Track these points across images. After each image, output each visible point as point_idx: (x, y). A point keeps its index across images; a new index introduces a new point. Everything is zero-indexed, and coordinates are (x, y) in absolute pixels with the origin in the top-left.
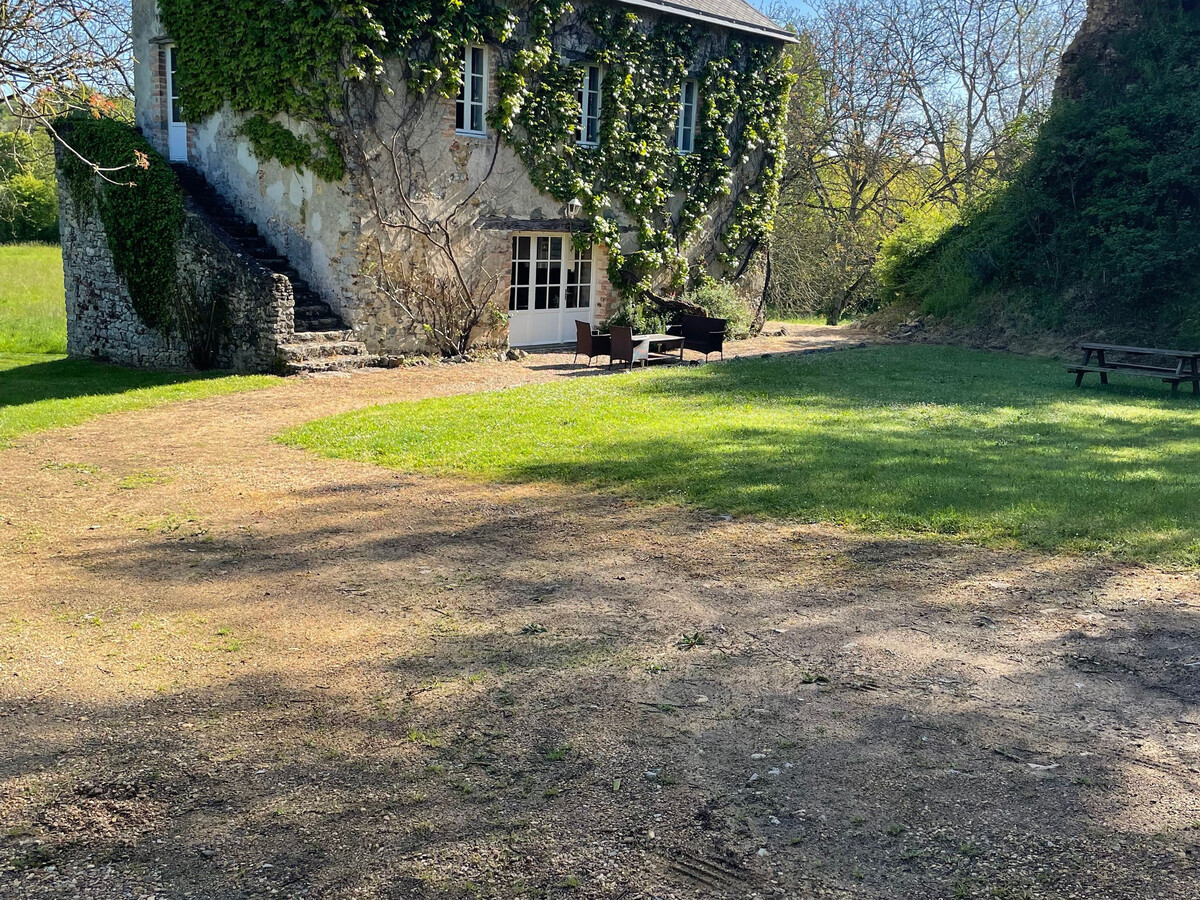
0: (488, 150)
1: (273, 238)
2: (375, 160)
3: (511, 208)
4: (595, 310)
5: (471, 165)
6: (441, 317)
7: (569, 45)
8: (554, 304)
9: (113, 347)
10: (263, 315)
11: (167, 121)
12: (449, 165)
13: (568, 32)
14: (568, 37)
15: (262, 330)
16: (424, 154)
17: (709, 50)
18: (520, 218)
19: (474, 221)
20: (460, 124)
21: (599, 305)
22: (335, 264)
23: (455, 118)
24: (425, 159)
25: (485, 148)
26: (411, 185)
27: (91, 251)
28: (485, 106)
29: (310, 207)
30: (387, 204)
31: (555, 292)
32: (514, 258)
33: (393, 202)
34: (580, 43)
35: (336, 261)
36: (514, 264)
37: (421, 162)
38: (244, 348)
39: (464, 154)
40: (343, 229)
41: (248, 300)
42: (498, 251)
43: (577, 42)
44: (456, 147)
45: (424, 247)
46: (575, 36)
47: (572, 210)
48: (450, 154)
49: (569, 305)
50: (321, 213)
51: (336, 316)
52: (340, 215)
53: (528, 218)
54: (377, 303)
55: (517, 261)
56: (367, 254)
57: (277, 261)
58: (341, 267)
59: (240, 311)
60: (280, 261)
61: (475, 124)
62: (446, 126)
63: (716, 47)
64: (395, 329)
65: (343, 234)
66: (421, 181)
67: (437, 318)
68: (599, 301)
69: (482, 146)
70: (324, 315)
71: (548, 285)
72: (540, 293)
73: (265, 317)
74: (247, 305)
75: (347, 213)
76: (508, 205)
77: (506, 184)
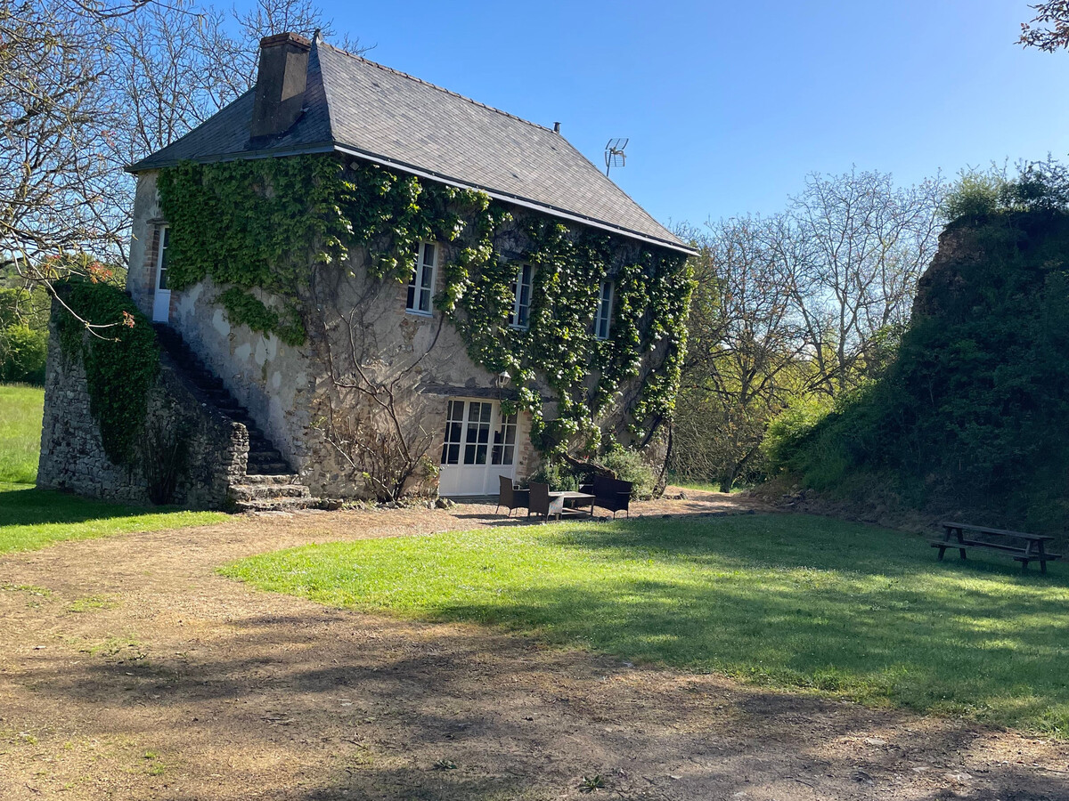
0: (432, 327)
1: (237, 391)
2: (334, 330)
3: (449, 376)
4: (517, 468)
5: (417, 339)
6: (379, 467)
7: (507, 246)
8: (481, 461)
9: (78, 480)
10: (220, 458)
11: (154, 288)
12: (398, 338)
13: (507, 236)
14: (507, 240)
15: (217, 471)
16: (377, 328)
17: (625, 257)
18: (457, 385)
19: (416, 386)
20: (410, 304)
21: (521, 463)
22: (289, 416)
23: (406, 299)
24: (378, 332)
25: (430, 326)
26: (363, 352)
27: (71, 395)
28: (432, 291)
29: (272, 367)
30: (341, 368)
31: (483, 450)
32: (449, 419)
33: (347, 366)
34: (517, 245)
35: (290, 414)
36: (448, 424)
37: (374, 334)
38: (199, 487)
39: (411, 329)
40: (299, 387)
42: (435, 412)
43: (514, 244)
44: (405, 323)
45: (370, 406)
46: (512, 240)
47: (502, 381)
48: (399, 329)
49: (494, 462)
50: (281, 372)
51: (285, 462)
52: (299, 375)
53: (463, 386)
54: (323, 452)
55: (451, 421)
56: (319, 409)
57: (238, 411)
58: (294, 419)
59: (199, 453)
60: (240, 411)
61: (423, 306)
62: (398, 306)
63: (631, 255)
64: (337, 476)
65: (299, 391)
66: (372, 350)
67: (376, 467)
68: (521, 460)
69: (428, 324)
70: (274, 461)
71: (477, 444)
72: (469, 450)
73: (220, 460)
74: (206, 448)
75: (305, 373)
76: (446, 374)
77: (446, 357)
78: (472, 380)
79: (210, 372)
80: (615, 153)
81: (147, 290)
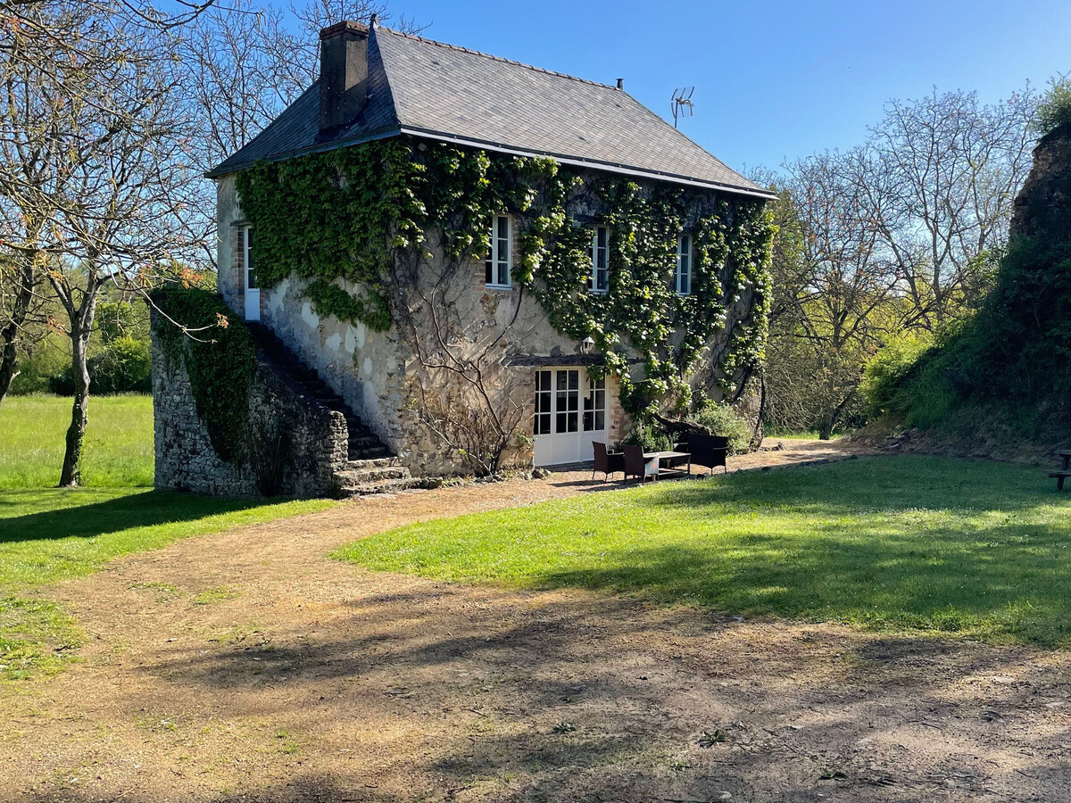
0: (513, 300)
1: (331, 381)
2: (418, 312)
3: (534, 347)
4: (610, 432)
5: (498, 313)
6: (474, 443)
7: (580, 211)
8: (573, 428)
9: (193, 479)
10: (321, 446)
11: (243, 288)
12: (480, 314)
13: (579, 201)
14: (579, 204)
15: (320, 460)
16: (459, 306)
17: (700, 209)
18: (542, 355)
19: (502, 360)
20: (489, 279)
21: (613, 427)
22: (383, 401)
23: (484, 275)
24: (460, 310)
25: (510, 299)
26: (448, 331)
27: (177, 398)
28: (510, 264)
29: (362, 354)
30: (428, 348)
31: (574, 417)
32: (537, 389)
33: (433, 346)
34: (589, 209)
35: (384, 398)
36: (537, 394)
37: (457, 312)
38: (305, 476)
39: (492, 304)
40: (390, 371)
41: (308, 434)
42: (523, 384)
43: (587, 208)
44: (486, 298)
45: (459, 383)
46: (585, 203)
47: (586, 347)
48: (481, 305)
49: (586, 428)
50: (371, 358)
51: (383, 445)
52: (388, 359)
53: (548, 355)
54: (419, 433)
55: (540, 392)
56: (411, 391)
57: (333, 400)
58: (388, 403)
59: (301, 444)
60: (336, 400)
61: (502, 279)
62: (477, 282)
63: (706, 206)
64: (434, 455)
65: (390, 375)
66: (456, 328)
67: (471, 443)
68: (613, 424)
69: (508, 297)
70: (373, 445)
71: (567, 412)
72: (561, 418)
73: (323, 449)
74: (308, 439)
75: (394, 357)
76: (531, 345)
77: (529, 328)
78: (557, 348)
79: (304, 365)
80: (681, 103)
81: (237, 291)
